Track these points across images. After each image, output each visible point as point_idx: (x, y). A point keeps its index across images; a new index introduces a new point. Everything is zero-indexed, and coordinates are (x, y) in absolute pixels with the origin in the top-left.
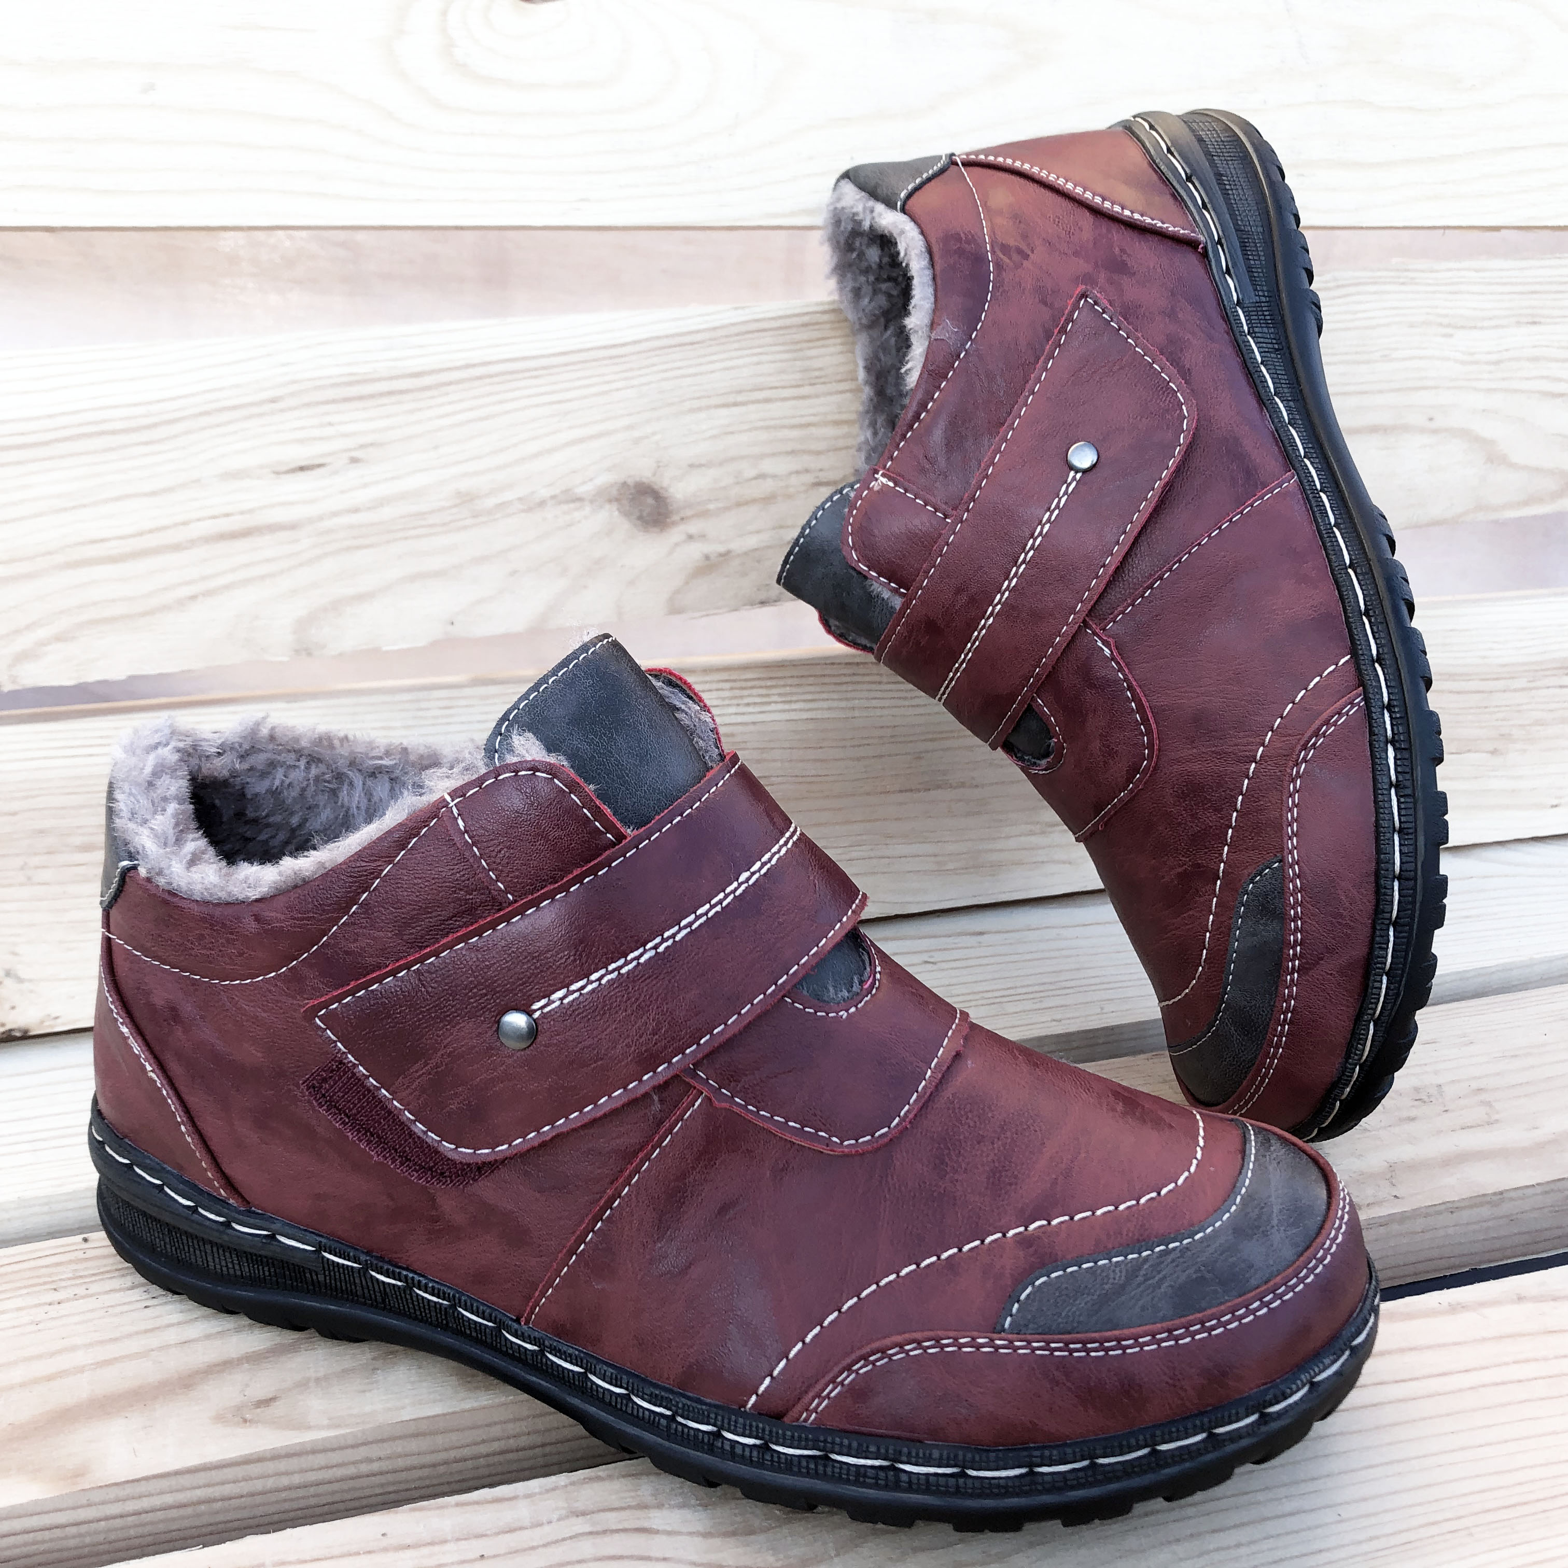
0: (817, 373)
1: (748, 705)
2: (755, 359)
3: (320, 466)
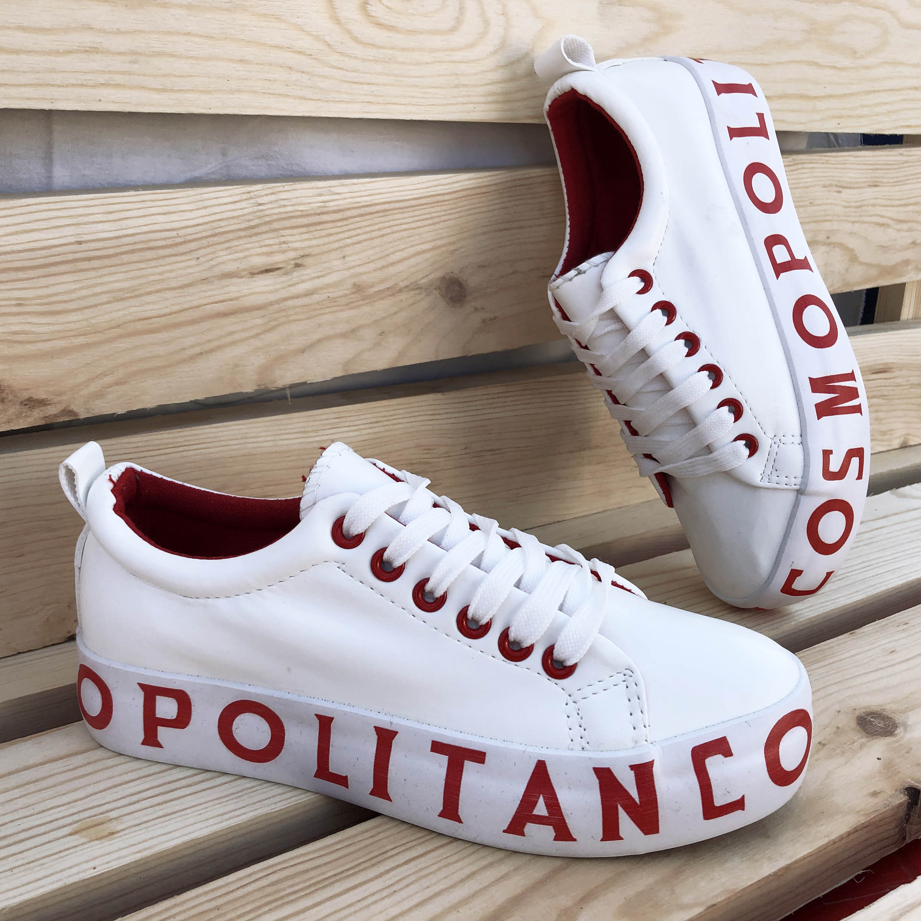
1: (495, 408)
3: (278, 269)
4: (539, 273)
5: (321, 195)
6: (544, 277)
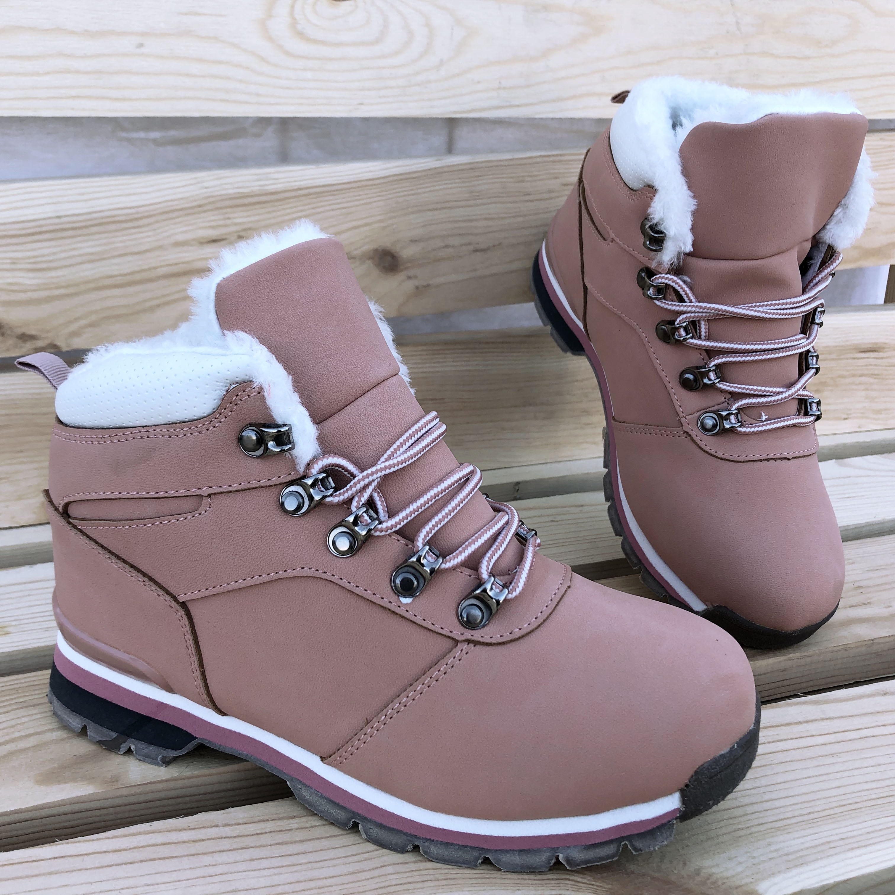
0: (478, 194)
1: (435, 363)
2: (445, 186)
3: (223, 240)
4: (471, 248)
6: (476, 251)
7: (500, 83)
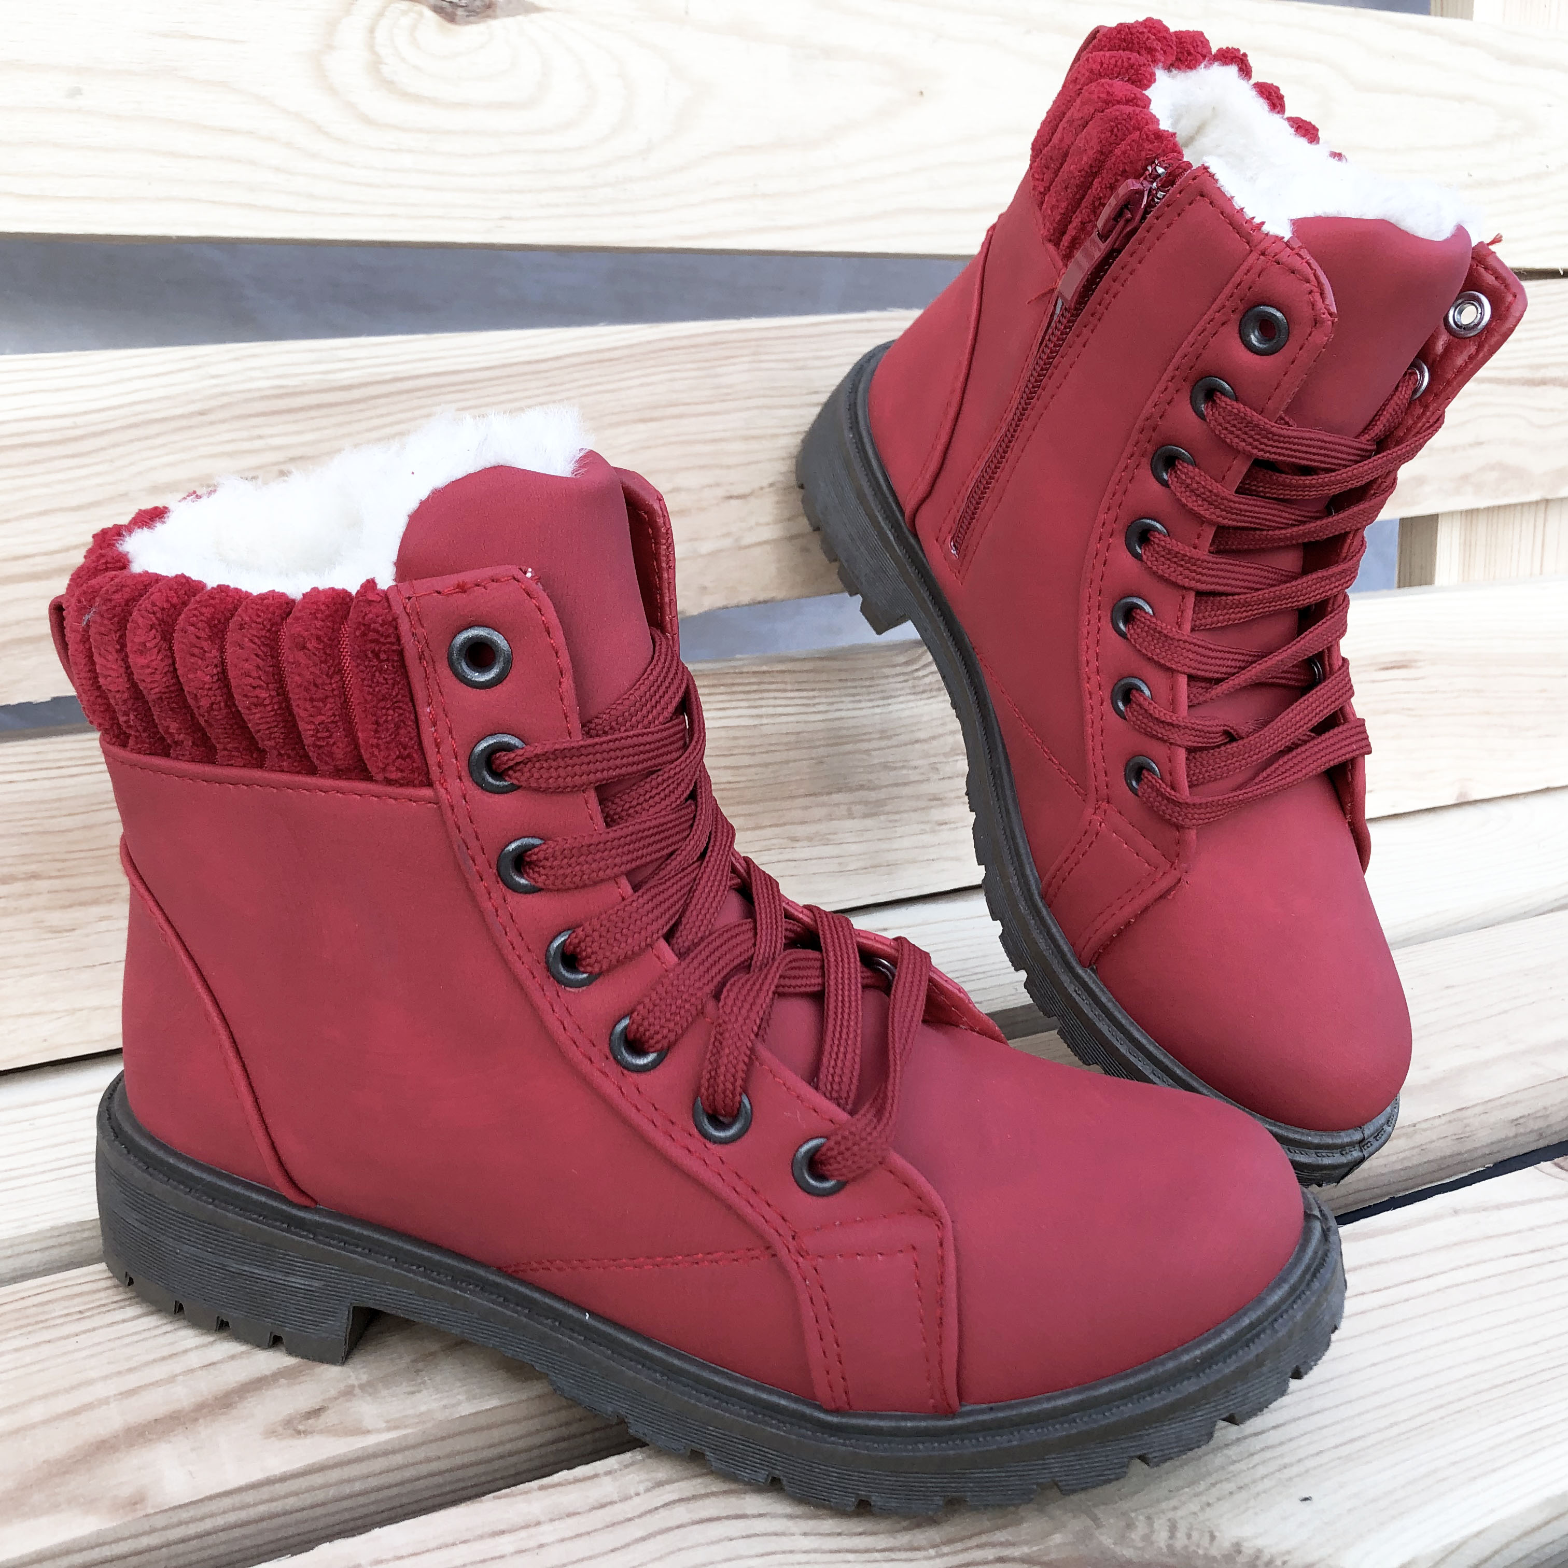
4: (720, 492)
5: (319, 362)
6: (731, 497)
7: (755, 185)
